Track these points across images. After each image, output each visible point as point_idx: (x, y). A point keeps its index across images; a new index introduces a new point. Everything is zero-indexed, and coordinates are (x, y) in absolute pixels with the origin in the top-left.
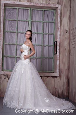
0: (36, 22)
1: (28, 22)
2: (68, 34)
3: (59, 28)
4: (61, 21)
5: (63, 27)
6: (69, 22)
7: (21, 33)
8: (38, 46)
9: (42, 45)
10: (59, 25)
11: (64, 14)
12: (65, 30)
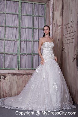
0: (25, 15)
1: (17, 15)
2: (61, 30)
3: (52, 23)
4: (53, 15)
5: (55, 22)
6: (61, 16)
7: (10, 27)
8: (28, 41)
9: (32, 40)
10: (51, 19)
11: (56, 8)
12: (58, 25)
